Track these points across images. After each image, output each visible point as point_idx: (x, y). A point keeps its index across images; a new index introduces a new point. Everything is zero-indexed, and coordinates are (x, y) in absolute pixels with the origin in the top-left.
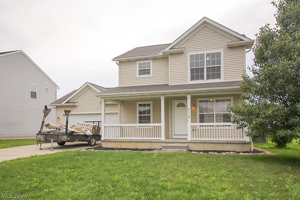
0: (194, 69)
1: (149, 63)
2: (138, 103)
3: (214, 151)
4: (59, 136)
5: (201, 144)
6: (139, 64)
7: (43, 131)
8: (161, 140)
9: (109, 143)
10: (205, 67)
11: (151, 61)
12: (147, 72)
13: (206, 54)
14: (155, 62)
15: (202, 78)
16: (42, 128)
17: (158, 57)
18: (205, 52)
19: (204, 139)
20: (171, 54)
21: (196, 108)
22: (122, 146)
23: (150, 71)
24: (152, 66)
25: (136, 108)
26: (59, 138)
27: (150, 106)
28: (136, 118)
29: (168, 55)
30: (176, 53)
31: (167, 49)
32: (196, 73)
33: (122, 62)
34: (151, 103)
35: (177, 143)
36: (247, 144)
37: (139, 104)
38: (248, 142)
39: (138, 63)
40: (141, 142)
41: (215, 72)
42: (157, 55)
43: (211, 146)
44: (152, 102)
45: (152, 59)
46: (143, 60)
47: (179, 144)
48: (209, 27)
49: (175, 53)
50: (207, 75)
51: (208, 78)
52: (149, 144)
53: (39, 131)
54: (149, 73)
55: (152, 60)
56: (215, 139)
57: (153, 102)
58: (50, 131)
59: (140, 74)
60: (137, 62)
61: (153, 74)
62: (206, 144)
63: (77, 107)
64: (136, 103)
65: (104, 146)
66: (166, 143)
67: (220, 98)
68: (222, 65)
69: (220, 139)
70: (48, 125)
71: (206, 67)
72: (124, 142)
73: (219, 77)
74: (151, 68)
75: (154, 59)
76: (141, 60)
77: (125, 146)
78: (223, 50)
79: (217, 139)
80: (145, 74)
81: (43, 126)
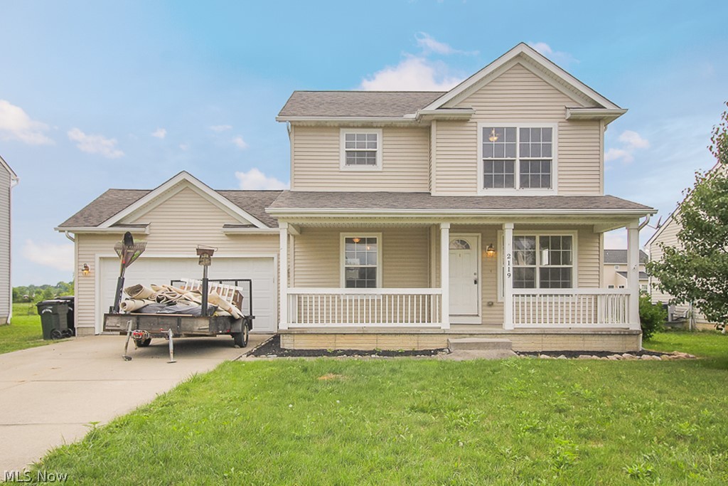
0: (492, 160)
1: (375, 137)
2: (343, 236)
3: (592, 353)
4: (182, 319)
5: (535, 337)
6: (348, 137)
7: (127, 307)
8: (442, 328)
9: (303, 337)
10: (518, 158)
11: (379, 133)
12: (370, 158)
13: (520, 129)
14: (389, 135)
15: (510, 183)
16: (118, 297)
17: (398, 125)
18: (519, 125)
19: (542, 325)
20: (440, 121)
21: (496, 253)
22: (337, 345)
23: (375, 156)
24: (382, 144)
25: (339, 246)
26: (182, 326)
27: (376, 243)
28: (339, 274)
29: (431, 122)
30: (452, 119)
31: (432, 108)
32: (497, 172)
33: (299, 127)
34: (378, 236)
35: (479, 336)
36: (635, 335)
37: (346, 239)
38: (637, 331)
39: (344, 133)
40: (391, 334)
41: (538, 172)
42: (400, 119)
43: (558, 342)
44: (381, 233)
45: (381, 127)
46: (358, 127)
47: (486, 337)
48: (527, 67)
49: (447, 119)
50: (522, 177)
51: (524, 184)
52: (411, 340)
53: (111, 308)
54: (374, 162)
55: (381, 130)
56: (565, 325)
57: (383, 234)
58: (143, 307)
59: (349, 162)
60: (342, 130)
61: (385, 166)
62: (548, 336)
63: (148, 238)
64: (339, 235)
65: (288, 345)
66: (455, 336)
67: (549, 233)
68: (554, 157)
69: (576, 325)
70: (136, 290)
71: (520, 160)
72: (344, 334)
73: (547, 183)
74: (379, 150)
75: (388, 127)
76: (354, 127)
77: (348, 345)
78: (556, 124)
79: (570, 325)
80: (360, 162)
81: (121, 292)
